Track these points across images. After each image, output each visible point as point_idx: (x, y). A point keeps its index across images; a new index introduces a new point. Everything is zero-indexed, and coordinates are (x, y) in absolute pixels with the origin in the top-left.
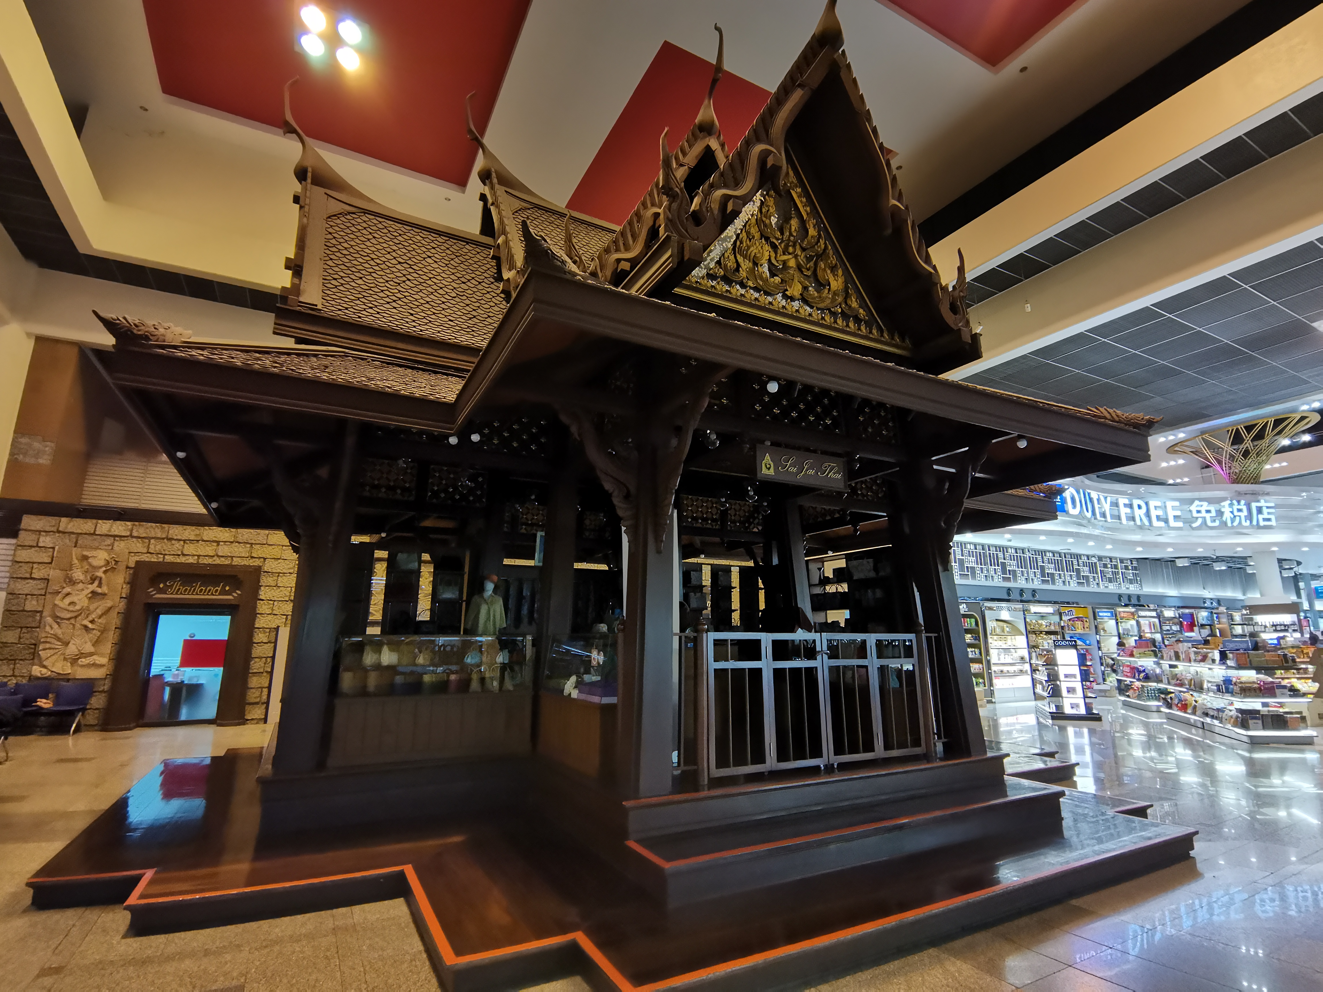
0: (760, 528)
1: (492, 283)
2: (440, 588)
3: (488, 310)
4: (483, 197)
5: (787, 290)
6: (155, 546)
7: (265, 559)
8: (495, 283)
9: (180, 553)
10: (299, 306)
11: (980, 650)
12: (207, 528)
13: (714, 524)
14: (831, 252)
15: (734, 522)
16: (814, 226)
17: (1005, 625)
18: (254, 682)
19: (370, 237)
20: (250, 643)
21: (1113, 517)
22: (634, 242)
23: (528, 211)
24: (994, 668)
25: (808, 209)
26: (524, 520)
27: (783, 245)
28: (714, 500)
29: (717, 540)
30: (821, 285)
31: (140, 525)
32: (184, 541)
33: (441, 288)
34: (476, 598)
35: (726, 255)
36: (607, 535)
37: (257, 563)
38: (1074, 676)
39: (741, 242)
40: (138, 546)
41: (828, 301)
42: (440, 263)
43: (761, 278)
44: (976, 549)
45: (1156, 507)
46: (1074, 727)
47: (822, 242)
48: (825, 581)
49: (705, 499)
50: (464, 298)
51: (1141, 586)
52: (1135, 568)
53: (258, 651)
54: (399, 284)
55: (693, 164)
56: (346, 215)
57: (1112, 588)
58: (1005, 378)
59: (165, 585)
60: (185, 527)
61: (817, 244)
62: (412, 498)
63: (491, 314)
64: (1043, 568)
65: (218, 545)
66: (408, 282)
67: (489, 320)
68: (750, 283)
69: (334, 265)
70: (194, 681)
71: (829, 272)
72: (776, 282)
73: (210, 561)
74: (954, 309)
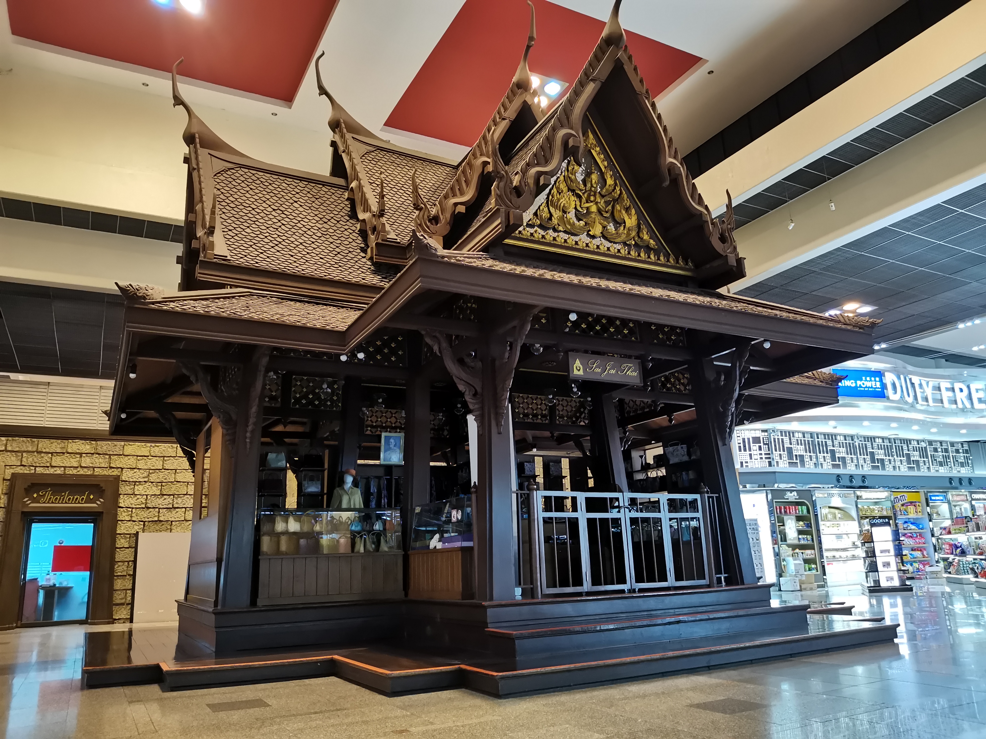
0: (587, 422)
1: (348, 221)
2: (305, 483)
3: (348, 246)
4: (334, 144)
5: (590, 231)
6: (28, 459)
7: (122, 469)
8: (350, 221)
9: (48, 465)
10: (215, 258)
11: (812, 536)
12: (70, 441)
13: (544, 419)
14: (625, 196)
15: (562, 417)
16: (611, 177)
17: (837, 511)
18: (119, 584)
19: (248, 189)
20: (113, 548)
21: (935, 400)
22: (467, 186)
23: (373, 154)
24: (825, 554)
25: (606, 163)
26: (369, 423)
27: (586, 195)
28: (543, 397)
29: (547, 434)
30: (618, 223)
31: (13, 440)
32: (52, 453)
33: (309, 229)
34: (337, 491)
35: (541, 208)
36: (446, 433)
37: (116, 473)
38: (888, 551)
39: (553, 197)
40: (13, 460)
41: (624, 236)
42: (304, 207)
43: (569, 223)
44: (804, 437)
45: (977, 390)
46: (890, 599)
47: (618, 189)
48: (646, 467)
49: (535, 396)
50: (328, 236)
51: (973, 469)
52: (967, 452)
53: (121, 556)
54: (277, 229)
55: (513, 117)
56: (227, 171)
57: (943, 471)
58: (824, 269)
59: (38, 495)
60: (52, 441)
61: (613, 190)
62: (278, 405)
63: (351, 250)
64: (872, 454)
65: (81, 457)
66: (283, 227)
67: (350, 255)
68: (561, 228)
69: (227, 218)
70: (65, 584)
71: (624, 212)
72: (581, 225)
73: (75, 472)
74: (723, 239)
